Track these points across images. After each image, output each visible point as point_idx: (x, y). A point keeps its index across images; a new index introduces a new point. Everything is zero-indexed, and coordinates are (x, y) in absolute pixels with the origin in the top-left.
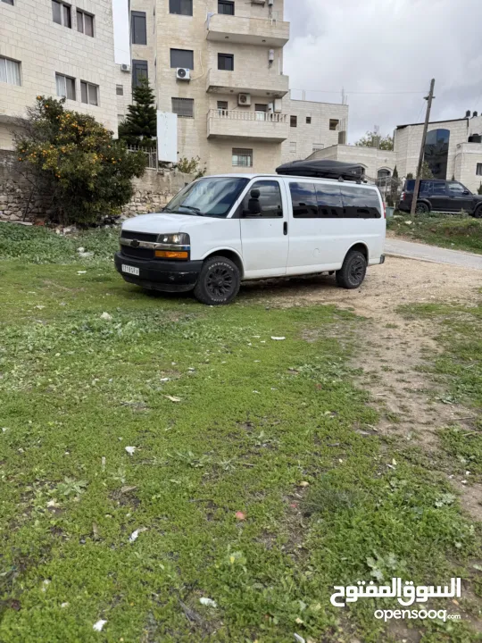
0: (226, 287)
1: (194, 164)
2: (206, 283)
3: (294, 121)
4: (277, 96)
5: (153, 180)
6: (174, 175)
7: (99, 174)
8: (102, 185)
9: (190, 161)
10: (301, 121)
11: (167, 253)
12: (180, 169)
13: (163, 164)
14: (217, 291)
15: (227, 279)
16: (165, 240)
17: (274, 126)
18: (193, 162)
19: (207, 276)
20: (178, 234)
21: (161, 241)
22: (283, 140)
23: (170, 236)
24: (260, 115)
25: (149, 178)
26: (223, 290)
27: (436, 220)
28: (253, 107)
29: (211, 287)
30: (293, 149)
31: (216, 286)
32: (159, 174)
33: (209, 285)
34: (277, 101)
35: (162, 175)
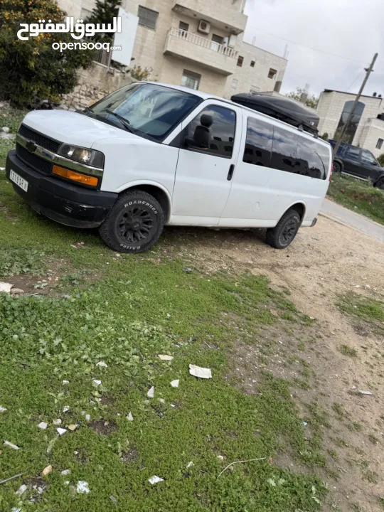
0: (143, 231)
1: (146, 74)
2: (116, 223)
3: (240, 62)
4: (234, 32)
5: (101, 77)
6: (124, 78)
7: (42, 54)
8: (44, 67)
9: (143, 70)
10: (246, 63)
11: (69, 172)
12: (133, 76)
13: (116, 65)
14: (130, 236)
15: (146, 223)
16: (70, 153)
17: (225, 59)
18: (146, 71)
19: (120, 214)
20: (90, 150)
21: (64, 154)
22: (230, 74)
23: (79, 150)
24: (215, 45)
25: (99, 75)
26: (139, 235)
27: (346, 182)
28: (211, 36)
29: (123, 230)
30: (234, 85)
31: (130, 229)
32: (109, 72)
33: (121, 226)
34: (233, 37)
35: (112, 74)
